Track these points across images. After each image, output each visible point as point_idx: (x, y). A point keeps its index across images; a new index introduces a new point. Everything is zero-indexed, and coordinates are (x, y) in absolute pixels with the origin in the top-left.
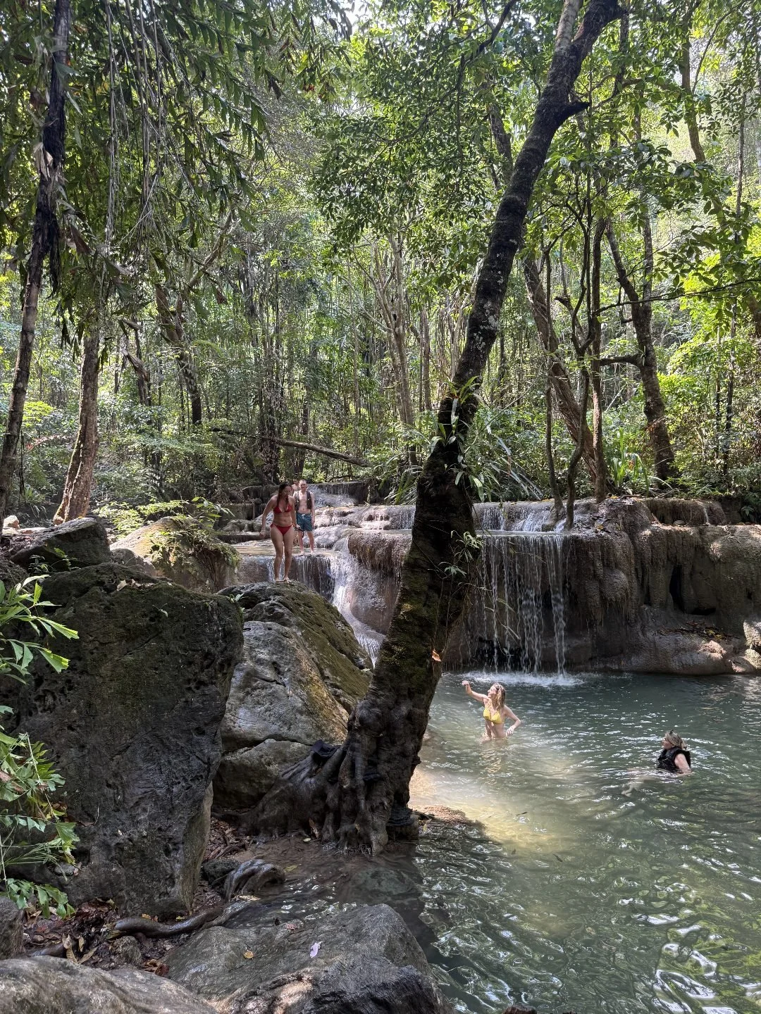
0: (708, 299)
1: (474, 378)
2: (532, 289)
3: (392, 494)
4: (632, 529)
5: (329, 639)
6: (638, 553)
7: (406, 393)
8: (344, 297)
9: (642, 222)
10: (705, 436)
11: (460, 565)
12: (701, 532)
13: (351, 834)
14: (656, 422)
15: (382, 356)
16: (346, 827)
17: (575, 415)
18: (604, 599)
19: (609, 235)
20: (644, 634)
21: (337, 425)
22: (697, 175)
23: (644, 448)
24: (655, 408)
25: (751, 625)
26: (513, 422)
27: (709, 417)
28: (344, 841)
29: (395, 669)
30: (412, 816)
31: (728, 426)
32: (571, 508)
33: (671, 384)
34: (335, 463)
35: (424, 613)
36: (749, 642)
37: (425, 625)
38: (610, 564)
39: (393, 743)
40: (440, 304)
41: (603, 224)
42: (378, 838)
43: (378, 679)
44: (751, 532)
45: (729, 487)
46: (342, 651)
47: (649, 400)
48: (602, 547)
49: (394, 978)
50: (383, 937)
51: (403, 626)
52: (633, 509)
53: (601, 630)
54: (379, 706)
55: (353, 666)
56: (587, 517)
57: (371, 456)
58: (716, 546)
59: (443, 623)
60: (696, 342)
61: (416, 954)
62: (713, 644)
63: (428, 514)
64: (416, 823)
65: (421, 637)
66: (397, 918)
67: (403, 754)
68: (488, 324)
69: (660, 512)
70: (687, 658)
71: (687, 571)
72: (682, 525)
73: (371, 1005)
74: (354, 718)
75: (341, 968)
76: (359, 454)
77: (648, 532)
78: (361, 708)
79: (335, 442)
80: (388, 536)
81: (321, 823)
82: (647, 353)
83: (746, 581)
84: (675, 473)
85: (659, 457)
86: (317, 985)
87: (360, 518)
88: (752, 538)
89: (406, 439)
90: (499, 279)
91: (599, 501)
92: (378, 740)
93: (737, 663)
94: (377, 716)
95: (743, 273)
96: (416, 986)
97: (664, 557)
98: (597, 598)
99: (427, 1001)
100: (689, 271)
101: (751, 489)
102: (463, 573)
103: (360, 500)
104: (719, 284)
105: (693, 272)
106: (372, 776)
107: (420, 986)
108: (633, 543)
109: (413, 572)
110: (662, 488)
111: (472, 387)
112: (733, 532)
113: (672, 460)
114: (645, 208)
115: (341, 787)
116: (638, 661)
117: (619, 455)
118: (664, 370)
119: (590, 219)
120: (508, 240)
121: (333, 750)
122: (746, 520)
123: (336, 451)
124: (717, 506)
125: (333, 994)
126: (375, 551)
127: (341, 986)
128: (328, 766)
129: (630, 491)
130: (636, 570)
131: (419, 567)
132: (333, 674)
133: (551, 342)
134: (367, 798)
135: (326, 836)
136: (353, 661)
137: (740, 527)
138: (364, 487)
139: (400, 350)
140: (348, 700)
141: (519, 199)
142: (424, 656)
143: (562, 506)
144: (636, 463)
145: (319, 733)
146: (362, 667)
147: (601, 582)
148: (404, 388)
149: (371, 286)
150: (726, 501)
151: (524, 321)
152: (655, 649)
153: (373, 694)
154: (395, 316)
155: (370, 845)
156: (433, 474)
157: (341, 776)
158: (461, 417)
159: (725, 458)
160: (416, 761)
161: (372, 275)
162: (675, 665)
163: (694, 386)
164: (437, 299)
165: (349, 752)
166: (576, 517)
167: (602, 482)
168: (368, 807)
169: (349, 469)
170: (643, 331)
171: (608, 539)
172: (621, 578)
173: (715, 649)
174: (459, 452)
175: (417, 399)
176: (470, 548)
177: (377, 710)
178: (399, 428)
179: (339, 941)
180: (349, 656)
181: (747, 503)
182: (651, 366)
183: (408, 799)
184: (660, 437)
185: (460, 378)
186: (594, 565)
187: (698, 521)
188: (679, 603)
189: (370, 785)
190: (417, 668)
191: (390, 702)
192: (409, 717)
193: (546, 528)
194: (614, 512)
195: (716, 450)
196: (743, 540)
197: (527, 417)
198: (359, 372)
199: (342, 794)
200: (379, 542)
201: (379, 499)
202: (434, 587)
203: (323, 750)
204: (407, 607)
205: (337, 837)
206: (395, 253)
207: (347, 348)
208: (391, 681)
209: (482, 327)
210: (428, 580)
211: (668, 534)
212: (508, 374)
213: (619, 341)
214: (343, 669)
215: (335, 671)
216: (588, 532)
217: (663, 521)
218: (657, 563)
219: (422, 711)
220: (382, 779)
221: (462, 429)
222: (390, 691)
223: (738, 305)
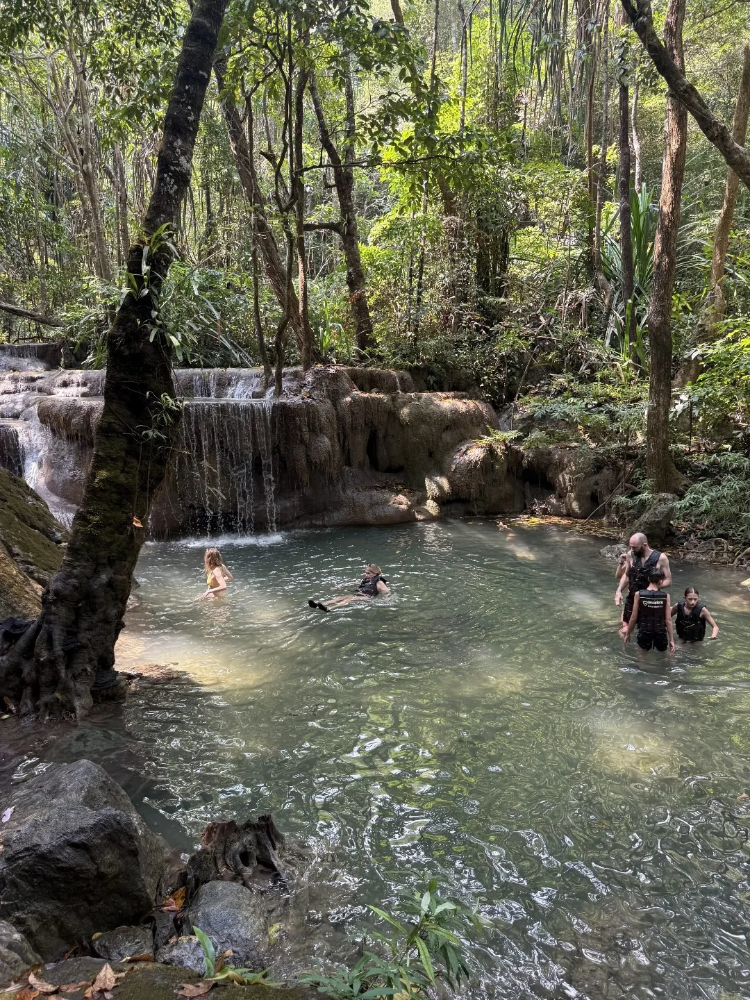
0: (403, 172)
1: (165, 226)
2: (235, 138)
3: (90, 359)
4: (335, 397)
5: (17, 514)
6: (340, 419)
7: (101, 243)
8: (16, 119)
9: (343, 79)
10: (400, 309)
11: (160, 428)
12: (394, 399)
13: (52, 704)
14: (357, 293)
15: (70, 198)
16: (46, 698)
17: (282, 280)
18: (309, 462)
19: (312, 89)
20: (344, 492)
21: (19, 276)
22: (392, 36)
23: (347, 319)
24: (356, 280)
25: (431, 479)
26: (221, 285)
27: (403, 291)
28: (45, 712)
29: (91, 538)
30: (118, 678)
31: (419, 300)
32: (279, 376)
33: (370, 255)
34: (20, 323)
35: (122, 479)
36: (429, 494)
37: (124, 493)
38: (315, 430)
39: (94, 611)
40: (136, 144)
41: (305, 76)
42: (81, 704)
43: (72, 550)
44: (434, 398)
45: (418, 358)
46: (33, 527)
47: (351, 270)
48: (308, 413)
49: (92, 822)
50: (82, 788)
51: (99, 494)
52: (336, 377)
53: (307, 491)
54: (76, 577)
55: (47, 541)
56: (294, 385)
57: (62, 314)
58: (405, 411)
59: (143, 488)
60: (393, 215)
61: (118, 797)
62: (401, 498)
63: (122, 375)
64: (123, 684)
65: (120, 504)
66: (96, 769)
67: (106, 621)
68: (178, 165)
69: (359, 381)
70: (380, 511)
71: (381, 435)
72: (378, 392)
73: (68, 850)
74: (48, 592)
75: (35, 825)
76: (49, 312)
77: (348, 399)
78: (56, 581)
79: (19, 298)
80: (85, 403)
81: (17, 699)
82: (349, 222)
83: (428, 442)
84: (373, 343)
85: (360, 328)
86: (9, 846)
87: (52, 384)
88: (434, 404)
89: (103, 296)
90: (190, 115)
91: (306, 369)
92: (77, 612)
93: (419, 512)
94: (74, 586)
95: (433, 148)
96: (114, 823)
97: (362, 421)
98: (304, 461)
99: (126, 834)
100: (386, 140)
101: (435, 361)
102: (163, 437)
103: (53, 364)
104: (412, 157)
105: (390, 141)
106: (72, 646)
107: (119, 823)
108: (336, 409)
109: (107, 437)
110: (363, 358)
111: (164, 234)
112: (419, 398)
113: (370, 331)
114: (346, 65)
115: (38, 661)
116: (338, 516)
117: (325, 326)
118: (365, 242)
119: (292, 68)
120: (197, 72)
121: (27, 625)
122: (431, 389)
123: (20, 307)
124: (407, 375)
125: (27, 849)
126: (71, 419)
127: (36, 840)
128: (22, 642)
129: (334, 360)
130: (338, 434)
131: (114, 431)
132: (23, 550)
133: (255, 197)
134: (67, 668)
135: (23, 710)
136: (48, 536)
137: (425, 395)
138: (57, 350)
139: (90, 193)
140: (44, 575)
141: (208, 25)
142: (125, 523)
143: (271, 373)
144: (339, 333)
145: (10, 610)
146: (59, 542)
147: (307, 446)
148: (98, 237)
149: (50, 112)
150: (414, 371)
151: (229, 175)
152: (353, 505)
153: (67, 565)
154: (81, 151)
155: (73, 710)
156: (124, 330)
157: (36, 650)
158: (153, 268)
159: (416, 331)
160: (120, 627)
161: (50, 97)
162: (369, 517)
163: (391, 259)
164: (131, 137)
165: (45, 625)
166: (285, 384)
167: (308, 350)
168: (70, 675)
169: (38, 330)
170: (345, 199)
171: (313, 405)
172: (325, 442)
173: (402, 501)
174: (153, 307)
175: (115, 252)
176: (170, 411)
177: (74, 581)
178: (95, 284)
179: (34, 802)
180: (43, 531)
181: (432, 373)
182: (353, 235)
183: (113, 662)
184: (360, 308)
185: (150, 224)
186: (300, 430)
187: (391, 389)
188: (375, 464)
189: (70, 655)
190: (116, 535)
191: (88, 572)
192: (110, 584)
193: (256, 395)
194: (320, 379)
195: (408, 323)
196: (427, 406)
197: (236, 280)
198: (42, 215)
199: (39, 667)
200: (74, 409)
201: (74, 364)
202: (132, 452)
203: (15, 627)
204: (103, 474)
205: (36, 709)
206: (77, 74)
207: (26, 184)
208: (88, 551)
209: (172, 168)
210: (125, 446)
211: (366, 400)
212: (216, 233)
213: (325, 208)
214: (36, 545)
215: (25, 547)
216: (296, 398)
217: (362, 389)
218: (356, 428)
219: (124, 577)
220: (84, 647)
221: (155, 282)
222: (88, 560)
223: (430, 182)
